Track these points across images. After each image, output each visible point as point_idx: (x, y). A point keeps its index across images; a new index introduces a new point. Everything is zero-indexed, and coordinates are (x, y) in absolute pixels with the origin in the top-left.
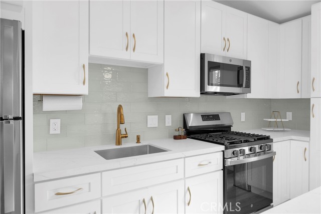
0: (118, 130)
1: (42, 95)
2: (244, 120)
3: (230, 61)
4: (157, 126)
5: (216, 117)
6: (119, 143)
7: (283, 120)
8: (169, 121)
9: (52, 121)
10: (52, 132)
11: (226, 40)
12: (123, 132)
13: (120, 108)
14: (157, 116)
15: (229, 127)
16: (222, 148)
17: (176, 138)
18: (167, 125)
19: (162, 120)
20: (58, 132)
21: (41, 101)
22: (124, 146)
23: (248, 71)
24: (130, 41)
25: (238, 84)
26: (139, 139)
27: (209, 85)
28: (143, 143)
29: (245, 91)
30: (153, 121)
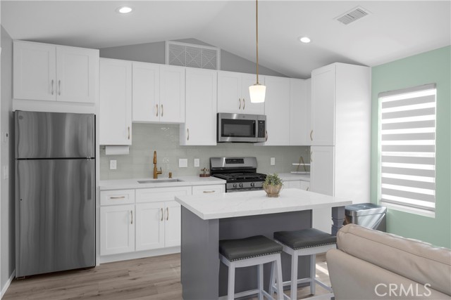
0: (155, 168)
1: (105, 146)
2: (274, 164)
3: (244, 117)
4: (186, 166)
5: (241, 161)
6: (155, 177)
7: (306, 164)
8: (197, 163)
9: (111, 161)
10: (111, 168)
11: (242, 100)
12: (159, 170)
13: (155, 152)
14: (186, 160)
15: (255, 169)
17: (201, 176)
18: (195, 166)
19: (191, 162)
20: (115, 168)
21: (104, 149)
22: (158, 179)
23: (262, 124)
24: (159, 109)
25: (253, 135)
26: (170, 175)
27: (223, 135)
28: (173, 178)
29: (261, 139)
30: (183, 163)
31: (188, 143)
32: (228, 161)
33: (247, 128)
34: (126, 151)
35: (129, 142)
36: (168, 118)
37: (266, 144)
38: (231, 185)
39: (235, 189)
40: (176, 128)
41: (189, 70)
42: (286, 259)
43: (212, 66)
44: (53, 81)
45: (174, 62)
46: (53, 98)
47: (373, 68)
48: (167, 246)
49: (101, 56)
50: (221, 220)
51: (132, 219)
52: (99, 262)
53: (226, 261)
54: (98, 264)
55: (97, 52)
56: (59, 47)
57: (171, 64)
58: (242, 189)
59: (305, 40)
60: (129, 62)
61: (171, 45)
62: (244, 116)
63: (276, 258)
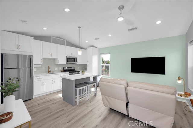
0: (49, 70)
1: (35, 64)
2: (78, 68)
5: (71, 68)
8: (60, 68)
13: (49, 66)
15: (74, 70)
16: (69, 73)
17: (61, 72)
19: (58, 68)
20: (36, 70)
22: (50, 73)
23: (77, 59)
24: (51, 55)
25: (74, 62)
26: (53, 72)
27: (67, 62)
28: (54, 73)
29: (76, 63)
30: (56, 69)
31: (58, 63)
32: (68, 68)
33: (73, 60)
34: (40, 66)
35: (42, 63)
36: (53, 57)
37: (77, 64)
38: (70, 73)
39: (71, 74)
40: (54, 60)
41: (59, 45)
42: (88, 87)
43: (64, 44)
44: (17, 45)
45: (54, 42)
46: (17, 50)
47: (99, 49)
48: (55, 90)
49: (34, 39)
50: (75, 80)
51: (44, 84)
52: (34, 97)
53: (77, 89)
54: (33, 98)
55: (33, 38)
56: (20, 35)
57: (53, 43)
58: (73, 74)
59: (87, 42)
60: (42, 42)
61: (53, 38)
62: (72, 57)
63: (86, 87)
